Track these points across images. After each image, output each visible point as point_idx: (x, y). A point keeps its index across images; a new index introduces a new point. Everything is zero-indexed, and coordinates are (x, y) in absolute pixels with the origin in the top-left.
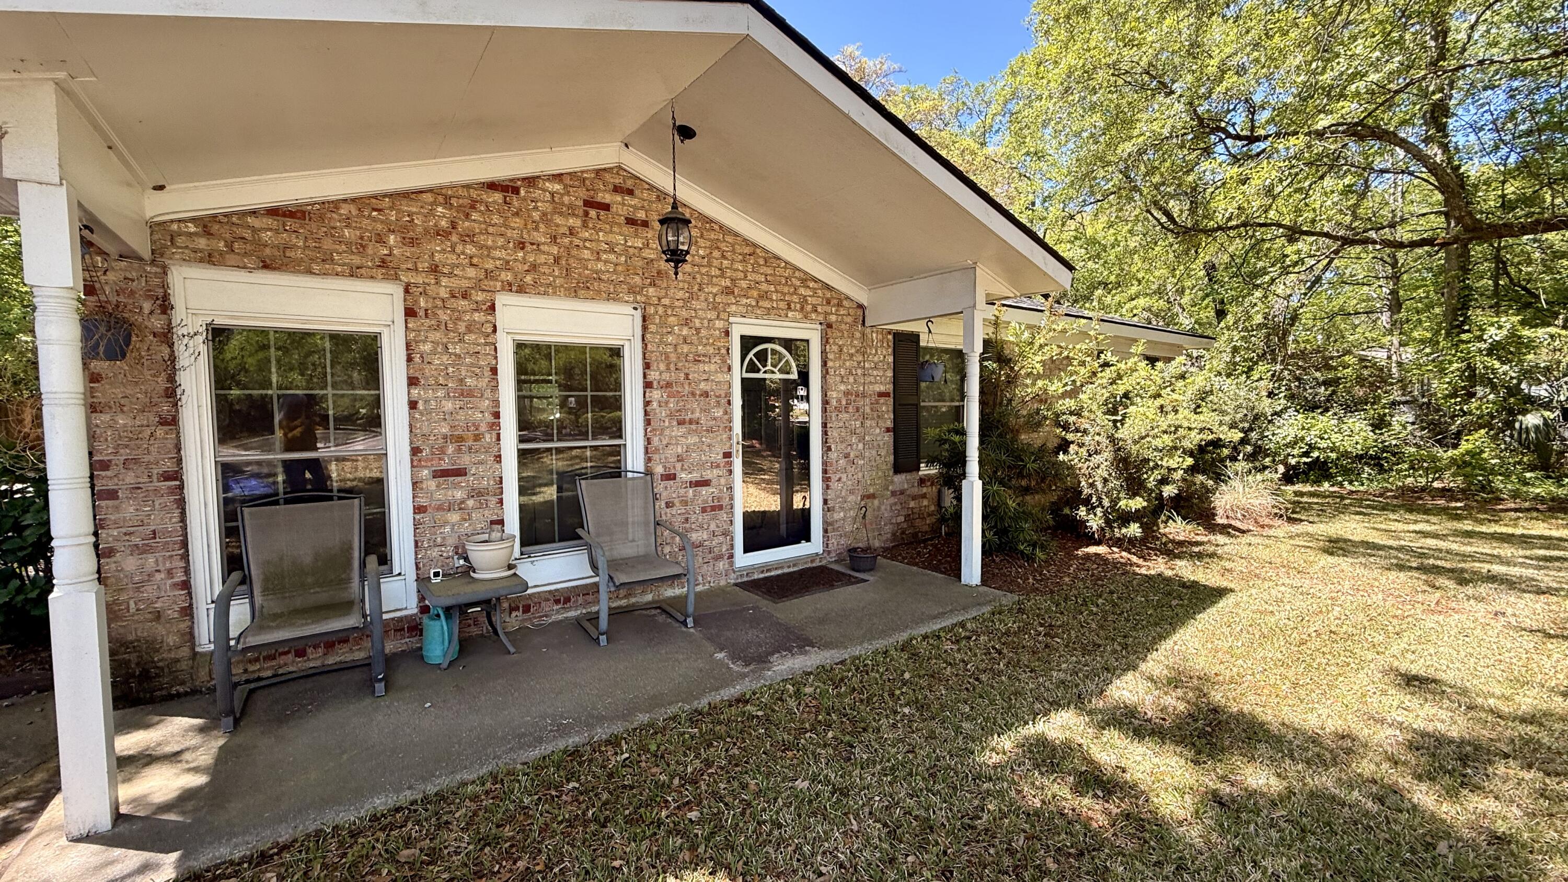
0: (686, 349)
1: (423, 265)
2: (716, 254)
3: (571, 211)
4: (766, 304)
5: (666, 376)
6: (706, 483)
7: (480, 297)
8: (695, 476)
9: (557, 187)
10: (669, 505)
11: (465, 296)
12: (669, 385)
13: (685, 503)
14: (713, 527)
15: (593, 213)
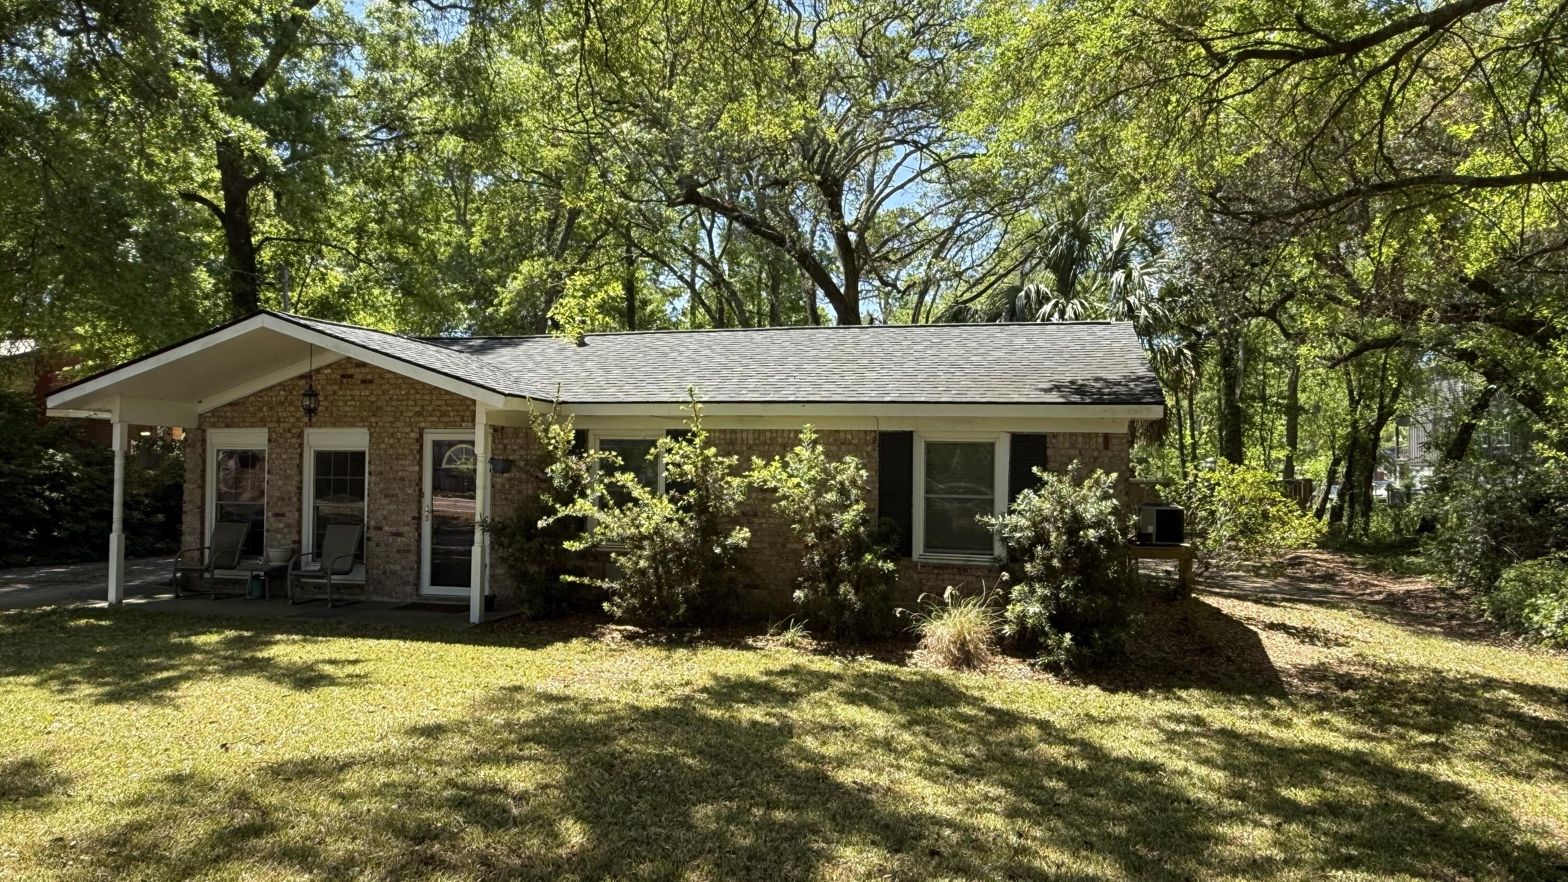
0: (391, 451)
1: (275, 419)
2: (412, 392)
3: (334, 382)
4: (446, 419)
5: (379, 469)
6: (400, 535)
7: (294, 431)
8: (393, 529)
9: (329, 371)
10: (378, 545)
11: (289, 431)
12: (381, 473)
13: (387, 545)
14: (403, 563)
15: (345, 381)
